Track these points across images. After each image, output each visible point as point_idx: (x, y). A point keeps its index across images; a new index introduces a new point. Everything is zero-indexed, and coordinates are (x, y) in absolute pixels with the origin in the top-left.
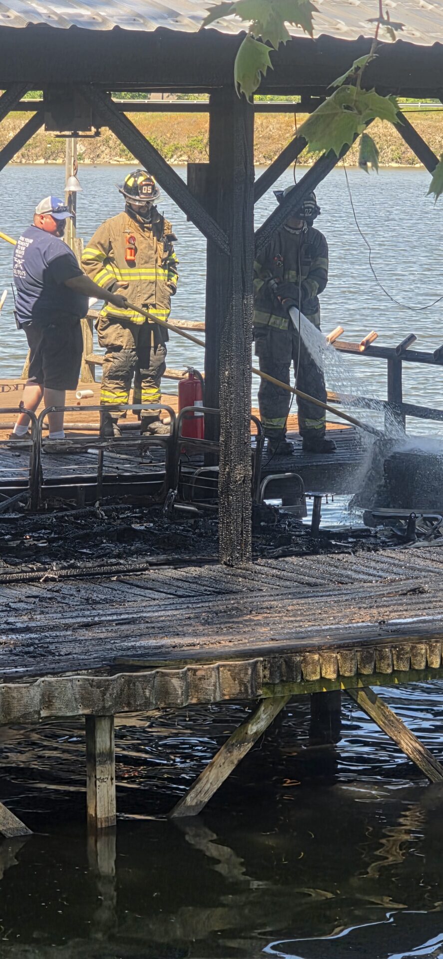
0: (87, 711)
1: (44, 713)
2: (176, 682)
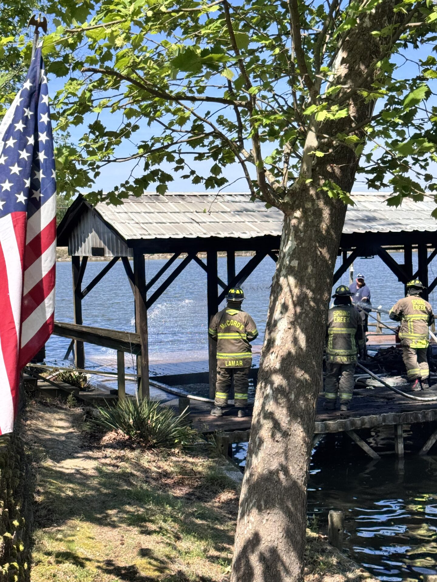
0: (395, 423)
1: (383, 424)
2: (420, 415)
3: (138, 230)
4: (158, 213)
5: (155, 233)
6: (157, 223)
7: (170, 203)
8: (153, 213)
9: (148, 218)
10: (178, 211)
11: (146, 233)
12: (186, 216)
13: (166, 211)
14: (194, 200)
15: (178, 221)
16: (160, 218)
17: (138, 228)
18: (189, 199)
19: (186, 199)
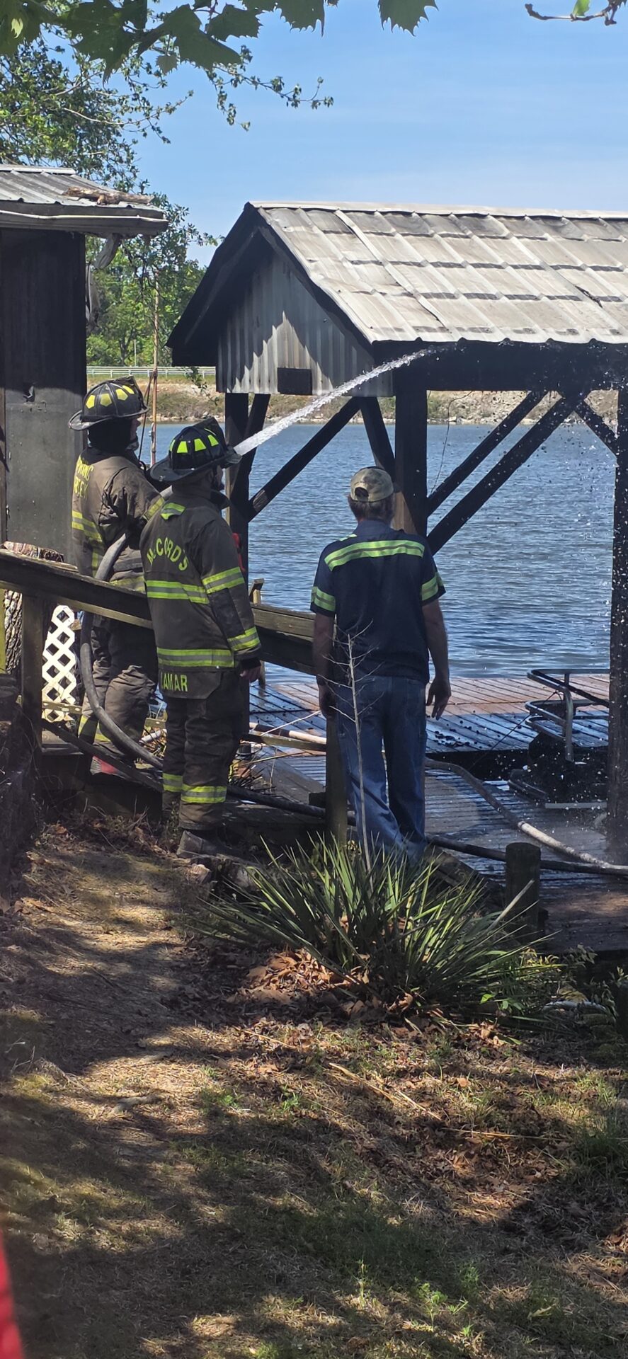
3: (410, 314)
4: (475, 266)
5: (461, 324)
6: (468, 296)
7: (514, 240)
8: (460, 266)
9: (444, 280)
10: (537, 263)
11: (434, 325)
12: (561, 277)
13: (500, 262)
14: (589, 232)
15: (536, 293)
16: (482, 281)
17: (412, 310)
18: (572, 230)
19: (565, 230)
